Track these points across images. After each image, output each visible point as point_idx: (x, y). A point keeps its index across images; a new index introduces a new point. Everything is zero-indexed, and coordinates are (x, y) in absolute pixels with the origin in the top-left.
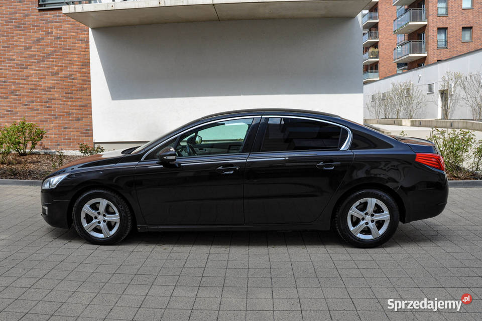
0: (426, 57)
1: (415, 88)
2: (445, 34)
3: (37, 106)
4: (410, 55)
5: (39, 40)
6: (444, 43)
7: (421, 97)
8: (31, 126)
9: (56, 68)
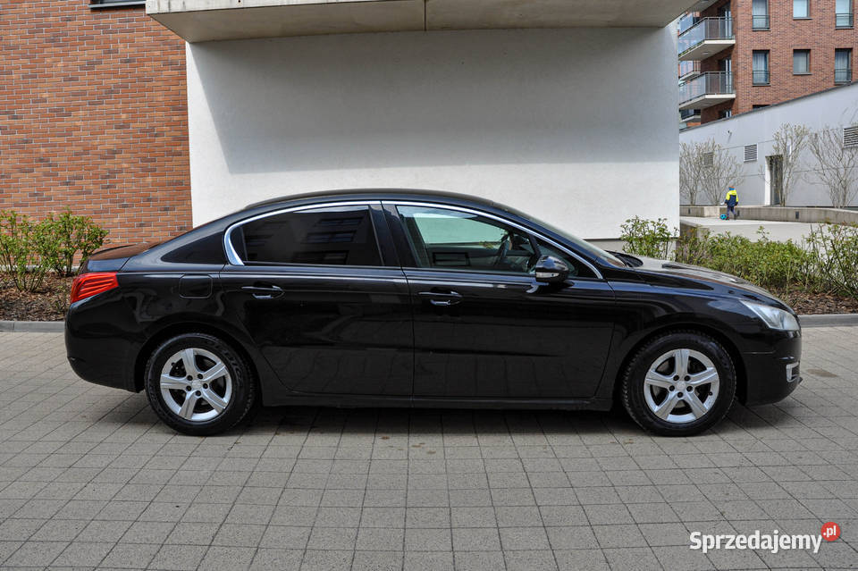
0: (733, 100)
1: (724, 153)
2: (766, 60)
3: (87, 184)
4: (707, 97)
5: (91, 64)
6: (763, 76)
7: (734, 167)
8: (82, 222)
9: (124, 116)
